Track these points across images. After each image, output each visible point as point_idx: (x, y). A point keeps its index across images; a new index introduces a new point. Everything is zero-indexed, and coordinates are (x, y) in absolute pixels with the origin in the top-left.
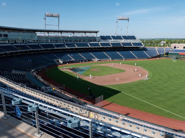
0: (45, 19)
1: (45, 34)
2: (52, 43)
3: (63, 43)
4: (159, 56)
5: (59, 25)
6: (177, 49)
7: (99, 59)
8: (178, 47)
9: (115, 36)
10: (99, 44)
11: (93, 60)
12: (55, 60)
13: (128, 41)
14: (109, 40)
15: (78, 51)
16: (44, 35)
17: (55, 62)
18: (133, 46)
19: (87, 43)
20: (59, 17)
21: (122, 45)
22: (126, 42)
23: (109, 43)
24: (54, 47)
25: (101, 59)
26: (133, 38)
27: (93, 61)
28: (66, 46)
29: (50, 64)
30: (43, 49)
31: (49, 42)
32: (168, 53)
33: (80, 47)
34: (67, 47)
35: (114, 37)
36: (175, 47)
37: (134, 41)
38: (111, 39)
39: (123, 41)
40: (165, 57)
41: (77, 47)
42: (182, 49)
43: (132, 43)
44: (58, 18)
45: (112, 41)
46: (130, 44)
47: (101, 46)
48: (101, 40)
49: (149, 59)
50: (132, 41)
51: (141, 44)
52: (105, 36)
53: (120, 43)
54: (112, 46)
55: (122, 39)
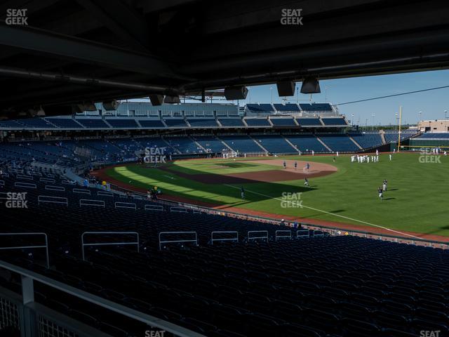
2: (133, 118)
3: (158, 119)
4: (386, 148)
6: (431, 131)
8: (435, 129)
9: (282, 105)
10: (243, 120)
13: (314, 115)
14: (267, 113)
15: (193, 138)
18: (324, 125)
19: (214, 118)
21: (298, 124)
22: (307, 117)
23: (267, 120)
24: (137, 126)
26: (327, 107)
28: (165, 124)
30: (111, 128)
31: (127, 116)
32: (408, 140)
34: (166, 127)
35: (280, 107)
36: (428, 129)
37: (326, 115)
38: (273, 110)
39: (301, 115)
40: (401, 149)
41: (190, 127)
42: (444, 131)
43: (322, 119)
45: (275, 114)
46: (317, 121)
47: (247, 126)
48: (249, 113)
50: (322, 115)
51: (342, 121)
52: (259, 104)
53: (293, 120)
54: (272, 126)
55: (297, 110)
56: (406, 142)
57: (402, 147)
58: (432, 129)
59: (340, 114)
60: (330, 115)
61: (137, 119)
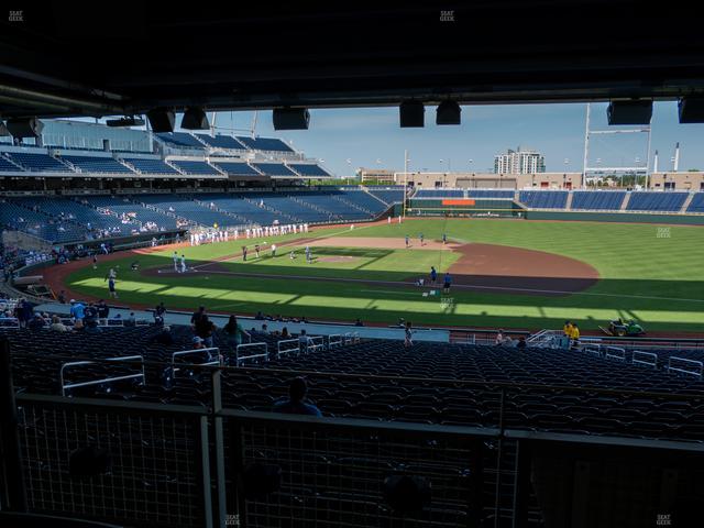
8: (420, 184)
10: (167, 162)
13: (270, 158)
19: (107, 155)
21: (263, 174)
22: (266, 161)
23: (206, 163)
35: (209, 140)
36: (411, 184)
37: (291, 159)
39: (250, 157)
42: (433, 188)
43: (290, 166)
45: (213, 153)
46: (280, 169)
50: (283, 159)
51: (315, 170)
53: (245, 164)
54: (225, 176)
55: (241, 147)
57: (410, 210)
58: (416, 184)
60: (296, 160)
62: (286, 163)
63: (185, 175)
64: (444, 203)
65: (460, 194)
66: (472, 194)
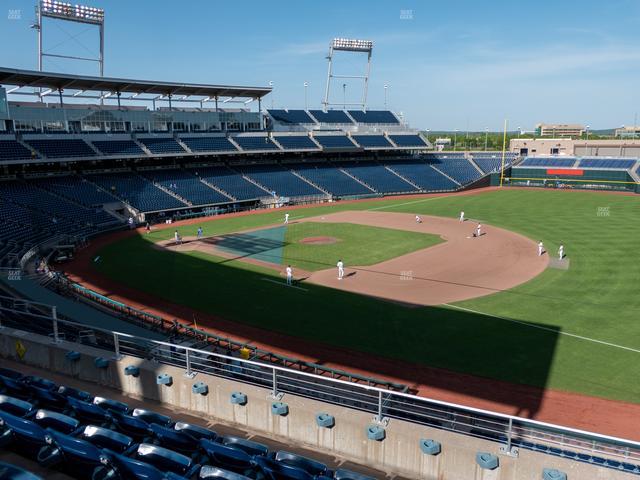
0: (38, 27)
1: (38, 94)
2: (79, 137)
3: (127, 137)
4: (486, 182)
5: (102, 62)
6: (530, 155)
7: (287, 200)
8: (534, 151)
9: (321, 112)
10: (272, 138)
11: (265, 201)
12: (110, 209)
13: (374, 130)
14: (305, 126)
15: (192, 171)
16: (34, 99)
17: (113, 218)
19: (223, 135)
20: (100, 24)
21: (358, 146)
22: (367, 133)
23: (308, 137)
24: (93, 154)
25: (295, 199)
26: (387, 117)
27: (265, 206)
28: (144, 149)
29: (95, 228)
31: (65, 132)
32: (510, 169)
33: (205, 150)
34: (149, 153)
35: (320, 116)
36: (524, 151)
37: (394, 130)
38: (312, 122)
39: (354, 129)
40: (505, 183)
41: (189, 152)
42: (548, 155)
43: (390, 137)
44: (98, 27)
45: (318, 128)
46: (380, 140)
48: (276, 125)
49: (458, 191)
50: (386, 130)
52: (286, 110)
53: (346, 137)
54: (321, 148)
55: (349, 121)
56: (509, 172)
57: (507, 179)
58: (529, 152)
59: (411, 127)
60: (398, 131)
61: (87, 139)
62: (387, 134)
63: (282, 150)
64: (548, 173)
65: (571, 162)
66: (585, 163)
